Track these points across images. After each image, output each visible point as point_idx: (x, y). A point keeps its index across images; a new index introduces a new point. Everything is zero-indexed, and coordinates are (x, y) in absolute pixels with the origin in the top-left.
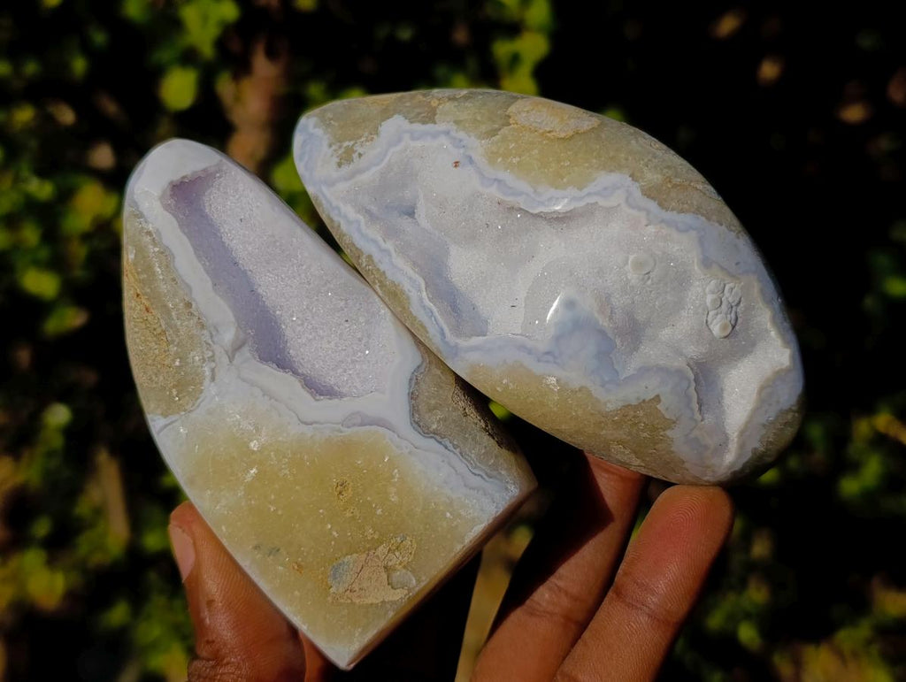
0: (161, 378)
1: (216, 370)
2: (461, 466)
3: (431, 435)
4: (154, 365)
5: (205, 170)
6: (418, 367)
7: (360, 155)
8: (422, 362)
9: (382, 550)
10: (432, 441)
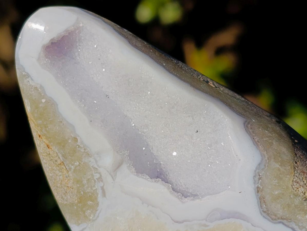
0: (69, 197)
1: (105, 187)
3: (279, 221)
4: (62, 187)
5: (66, 31)
6: (259, 164)
8: (262, 159)
10: (281, 226)
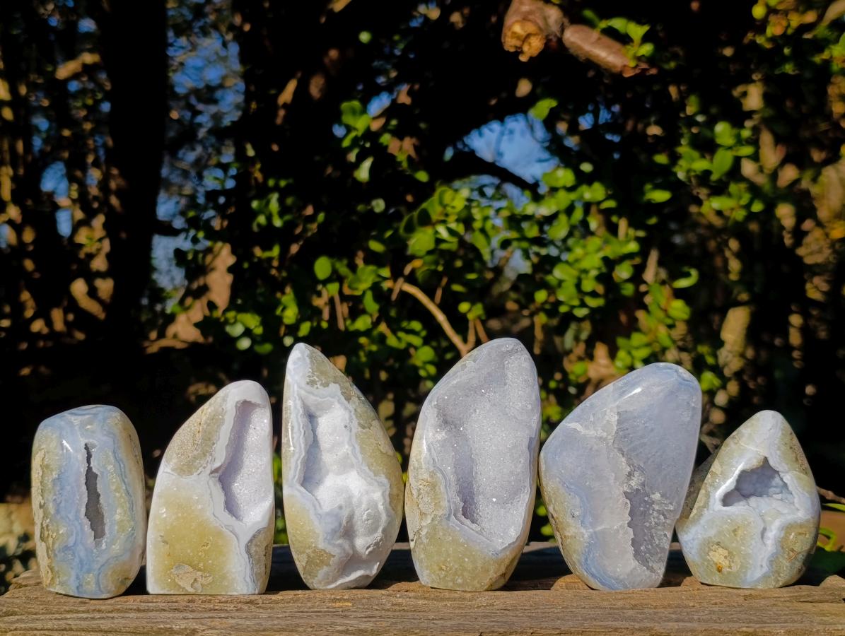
1: (202, 473)
2: (248, 571)
3: (249, 554)
7: (317, 388)
9: (200, 573)
